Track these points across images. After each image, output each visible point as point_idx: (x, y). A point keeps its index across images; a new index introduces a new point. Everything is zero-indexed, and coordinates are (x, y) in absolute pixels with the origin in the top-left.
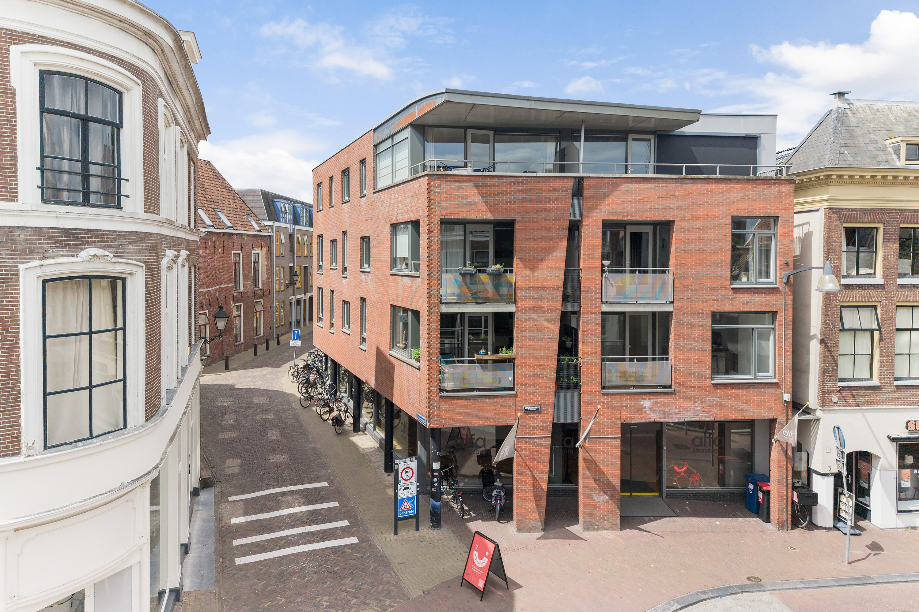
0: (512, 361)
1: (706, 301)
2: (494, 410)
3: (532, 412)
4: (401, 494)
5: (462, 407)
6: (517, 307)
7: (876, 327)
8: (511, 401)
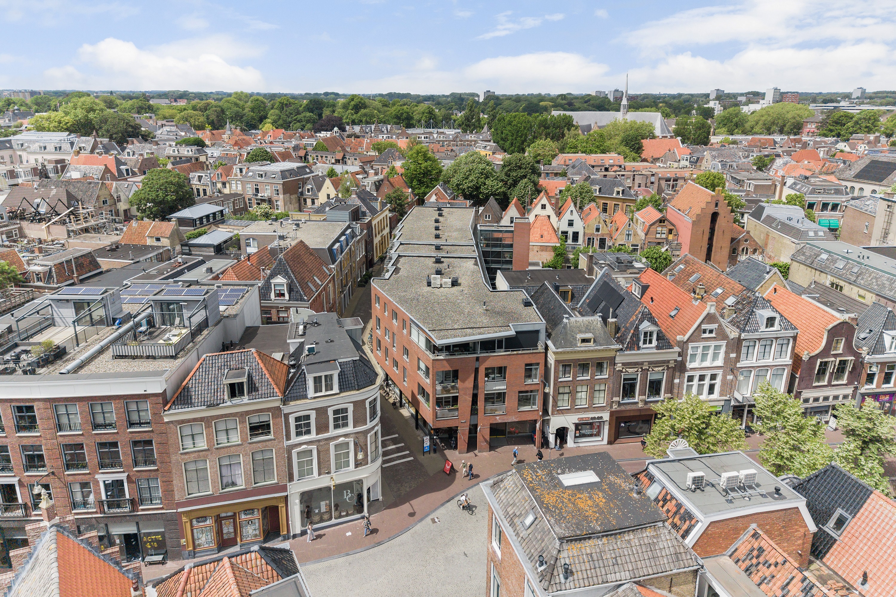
0: (457, 409)
1: (517, 388)
2: (454, 422)
3: (464, 423)
4: (425, 445)
5: (443, 422)
6: (459, 394)
7: (570, 392)
8: (458, 420)
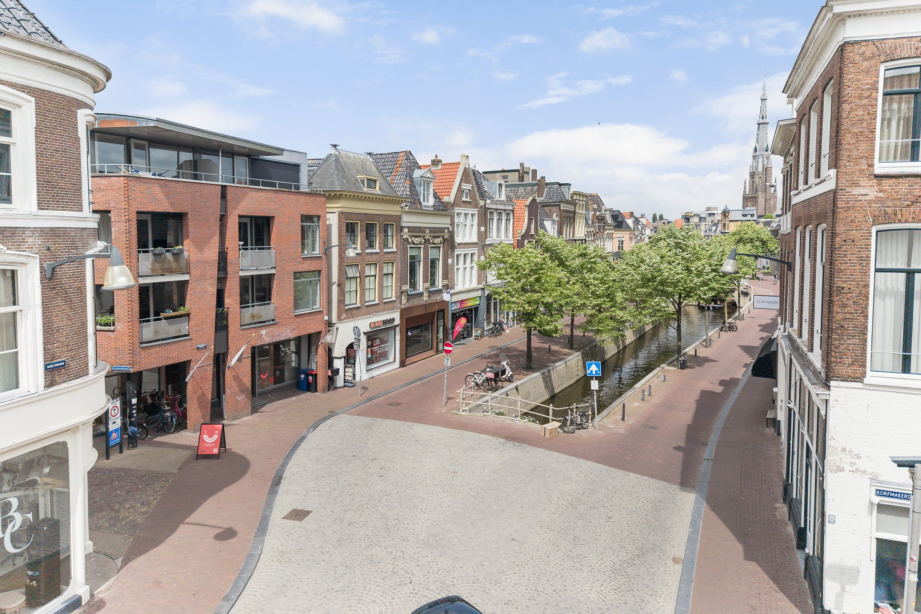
0: (188, 315)
1: (290, 266)
2: (178, 351)
3: (202, 349)
4: (111, 427)
5: (156, 353)
6: (190, 276)
7: (359, 275)
8: (188, 343)
